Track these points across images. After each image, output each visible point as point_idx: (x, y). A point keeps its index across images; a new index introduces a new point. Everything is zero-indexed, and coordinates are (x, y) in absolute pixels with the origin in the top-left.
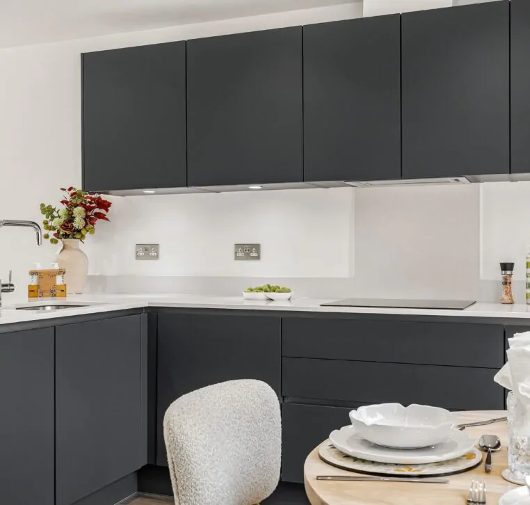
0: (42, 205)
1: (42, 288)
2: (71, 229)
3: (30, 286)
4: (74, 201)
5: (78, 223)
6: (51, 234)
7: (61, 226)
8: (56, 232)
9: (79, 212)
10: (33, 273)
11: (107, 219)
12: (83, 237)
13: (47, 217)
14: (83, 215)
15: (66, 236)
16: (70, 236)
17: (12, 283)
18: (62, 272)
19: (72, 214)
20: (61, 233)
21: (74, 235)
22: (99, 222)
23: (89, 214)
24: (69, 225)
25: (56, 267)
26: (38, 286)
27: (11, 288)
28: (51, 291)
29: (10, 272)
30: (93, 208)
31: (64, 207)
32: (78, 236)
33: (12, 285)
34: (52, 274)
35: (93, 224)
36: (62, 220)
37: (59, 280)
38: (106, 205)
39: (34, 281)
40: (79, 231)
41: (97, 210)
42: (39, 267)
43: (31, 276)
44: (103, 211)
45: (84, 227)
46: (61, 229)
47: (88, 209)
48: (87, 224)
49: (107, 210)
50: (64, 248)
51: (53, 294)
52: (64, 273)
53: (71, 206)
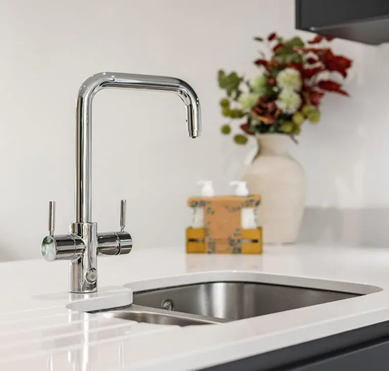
0: (221, 73)
1: (214, 235)
2: (273, 113)
3: (189, 230)
4: (280, 60)
5: (288, 100)
6: (236, 125)
7: (253, 109)
8: (244, 120)
9: (288, 79)
10: (195, 204)
11: (344, 93)
12: (295, 130)
13: (229, 94)
14: (297, 84)
15: (263, 129)
16: (272, 129)
17: (127, 230)
18: (253, 202)
19: (275, 84)
20: (254, 122)
21: (279, 125)
22: (328, 99)
23: (309, 83)
24: (270, 106)
25: (242, 190)
26: (205, 231)
27: (124, 243)
28: (232, 242)
29: (122, 202)
30: (316, 71)
31: (261, 71)
32: (288, 128)
33: (128, 237)
34: (234, 206)
35: (315, 104)
36: (255, 98)
37: (248, 219)
38: (341, 65)
39: (197, 219)
40: (288, 118)
41: (324, 76)
42: (208, 191)
43: (191, 210)
44: (336, 77)
45: (300, 110)
46: (254, 115)
47: (306, 75)
48: (304, 103)
49: (345, 75)
50: (260, 153)
51: (236, 249)
52: (258, 204)
53: (272, 68)
